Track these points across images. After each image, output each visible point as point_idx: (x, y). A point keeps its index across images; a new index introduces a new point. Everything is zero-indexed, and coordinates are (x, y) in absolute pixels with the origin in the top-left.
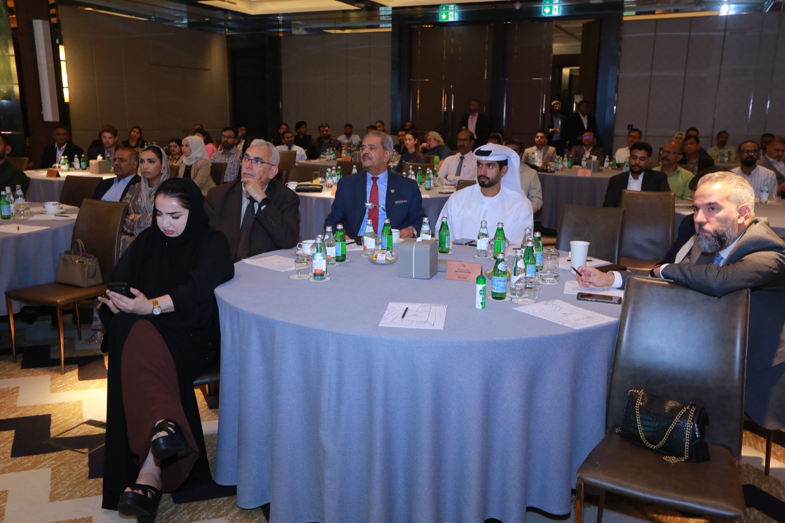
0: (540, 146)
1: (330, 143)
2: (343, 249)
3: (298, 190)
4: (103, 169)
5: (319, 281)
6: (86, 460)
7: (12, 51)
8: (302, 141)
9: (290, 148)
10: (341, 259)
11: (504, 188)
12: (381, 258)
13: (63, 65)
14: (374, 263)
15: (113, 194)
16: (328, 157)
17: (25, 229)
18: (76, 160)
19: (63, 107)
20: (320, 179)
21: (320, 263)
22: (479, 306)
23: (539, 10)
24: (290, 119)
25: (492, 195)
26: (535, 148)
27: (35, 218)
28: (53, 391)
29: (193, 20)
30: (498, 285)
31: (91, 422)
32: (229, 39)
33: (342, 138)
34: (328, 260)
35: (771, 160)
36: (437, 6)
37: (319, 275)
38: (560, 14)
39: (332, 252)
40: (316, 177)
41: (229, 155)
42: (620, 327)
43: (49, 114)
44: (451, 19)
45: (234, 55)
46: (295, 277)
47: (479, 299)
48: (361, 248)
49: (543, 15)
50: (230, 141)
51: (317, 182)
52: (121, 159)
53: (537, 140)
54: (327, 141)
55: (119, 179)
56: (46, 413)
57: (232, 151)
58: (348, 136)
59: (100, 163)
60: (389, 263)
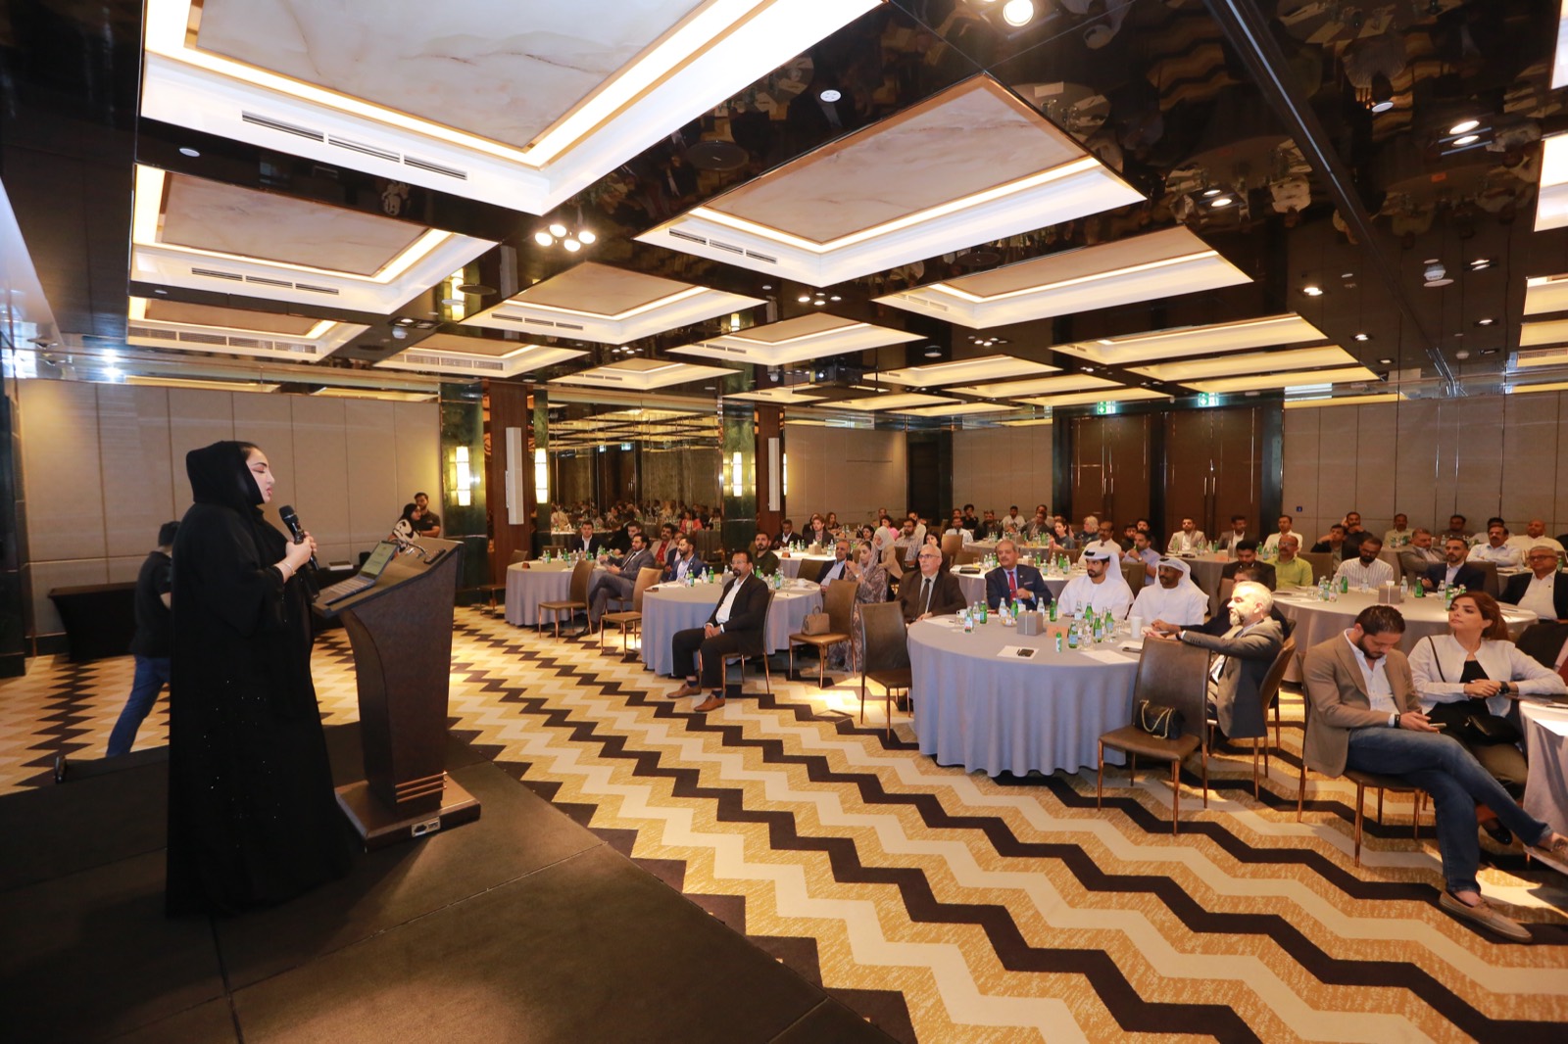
0: (1188, 531)
1: (993, 527)
2: (985, 616)
3: (961, 572)
4: (818, 552)
5: (968, 633)
6: (834, 727)
7: (753, 461)
8: (969, 523)
9: (958, 531)
10: (983, 622)
11: (1108, 578)
12: (1008, 622)
13: (785, 467)
14: (1005, 625)
15: (835, 573)
16: (990, 541)
17: (792, 596)
18: (799, 543)
19: (783, 498)
20: (979, 563)
21: (969, 623)
22: (1058, 650)
23: (1196, 402)
24: (959, 502)
25: (1099, 583)
26: (1183, 532)
27: (793, 588)
28: (808, 693)
29: (879, 421)
30: (1073, 640)
31: (832, 711)
32: (909, 435)
33: (1007, 520)
34: (974, 621)
35: (1420, 549)
36: (1095, 404)
37: (968, 630)
38: (1218, 404)
39: (977, 617)
40: (976, 561)
41: (910, 540)
42: (1139, 666)
43: (774, 505)
44: (1108, 412)
45: (912, 448)
46: (954, 630)
47: (1058, 646)
48: (997, 616)
49: (1200, 406)
50: (910, 529)
51: (976, 566)
52: (842, 549)
53: (1184, 526)
54: (990, 526)
55: (839, 561)
56: (807, 703)
57: (912, 537)
58: (1014, 517)
59: (816, 547)
60: (1012, 626)
